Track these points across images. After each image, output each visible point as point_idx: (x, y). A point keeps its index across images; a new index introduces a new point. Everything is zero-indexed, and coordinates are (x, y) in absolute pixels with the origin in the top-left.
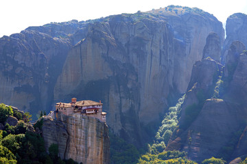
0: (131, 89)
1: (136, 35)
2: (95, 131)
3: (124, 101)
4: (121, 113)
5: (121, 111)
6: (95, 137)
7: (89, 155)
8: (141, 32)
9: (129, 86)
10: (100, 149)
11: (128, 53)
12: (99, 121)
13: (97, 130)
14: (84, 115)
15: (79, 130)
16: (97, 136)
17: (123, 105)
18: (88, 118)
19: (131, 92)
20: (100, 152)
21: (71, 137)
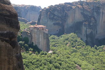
0: (92, 26)
1: (97, 6)
2: (43, 36)
3: (88, 30)
4: (86, 34)
5: (86, 33)
6: (43, 38)
7: (40, 45)
8: (99, 5)
9: (91, 24)
10: (45, 42)
11: (93, 12)
12: (44, 33)
13: (44, 36)
14: (38, 30)
15: (36, 35)
16: (44, 38)
17: (87, 31)
18: (40, 31)
19: (92, 27)
20: (45, 44)
21: (33, 37)
